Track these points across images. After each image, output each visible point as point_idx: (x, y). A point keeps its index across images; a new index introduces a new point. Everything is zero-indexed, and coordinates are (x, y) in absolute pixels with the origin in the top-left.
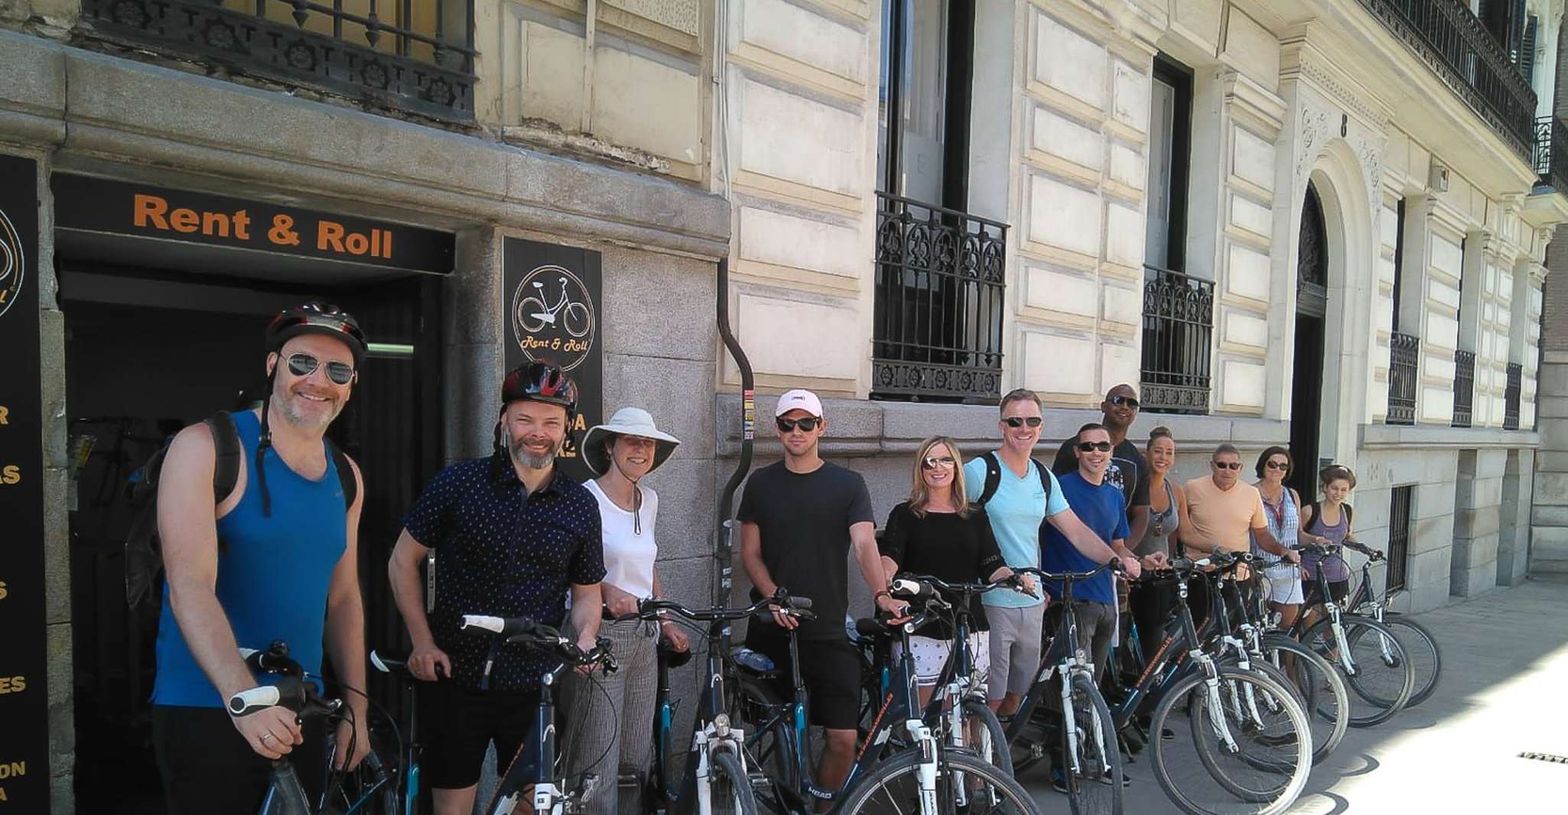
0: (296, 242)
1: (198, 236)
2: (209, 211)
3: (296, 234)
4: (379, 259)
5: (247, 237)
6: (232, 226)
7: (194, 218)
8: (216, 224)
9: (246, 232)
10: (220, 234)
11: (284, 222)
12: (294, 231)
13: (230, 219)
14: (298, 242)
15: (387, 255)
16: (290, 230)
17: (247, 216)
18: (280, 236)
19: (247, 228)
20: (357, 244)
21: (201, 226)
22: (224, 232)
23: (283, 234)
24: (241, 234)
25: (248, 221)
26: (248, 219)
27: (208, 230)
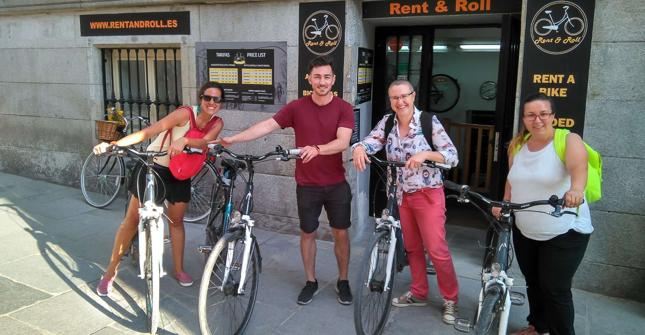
0: (446, 10)
1: (410, 14)
2: (413, 5)
3: (447, 7)
4: (485, 11)
5: (427, 11)
6: (422, 9)
7: (408, 8)
8: (416, 9)
9: (427, 10)
10: (418, 12)
11: (441, 3)
12: (446, 6)
13: (421, 6)
14: (447, 10)
15: (488, 8)
16: (444, 6)
17: (427, 4)
18: (440, 9)
19: (427, 8)
20: (473, 6)
21: (411, 11)
22: (419, 11)
23: (441, 8)
24: (425, 11)
25: (427, 6)
26: (428, 5)
27: (413, 12)
